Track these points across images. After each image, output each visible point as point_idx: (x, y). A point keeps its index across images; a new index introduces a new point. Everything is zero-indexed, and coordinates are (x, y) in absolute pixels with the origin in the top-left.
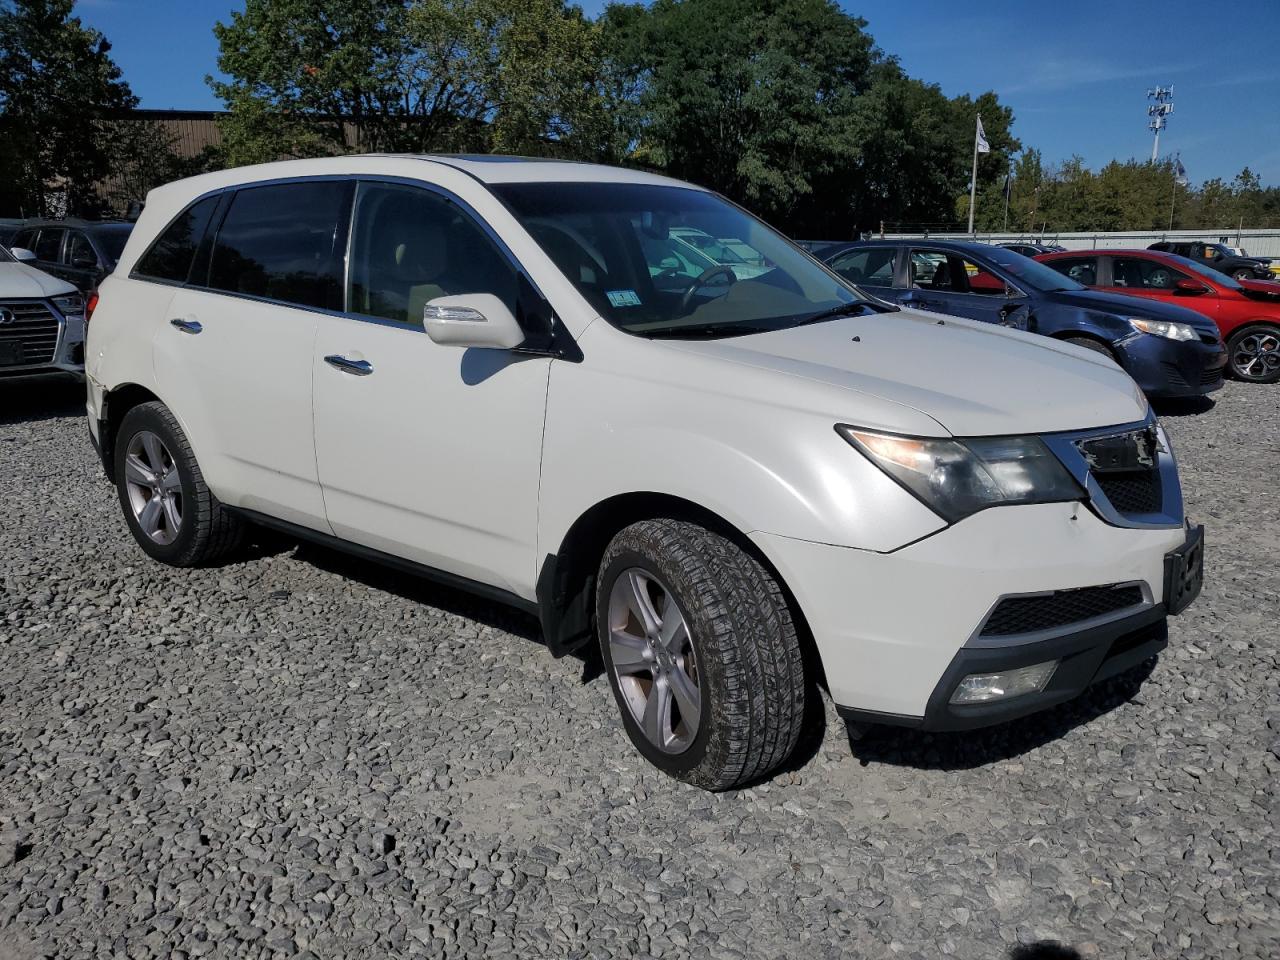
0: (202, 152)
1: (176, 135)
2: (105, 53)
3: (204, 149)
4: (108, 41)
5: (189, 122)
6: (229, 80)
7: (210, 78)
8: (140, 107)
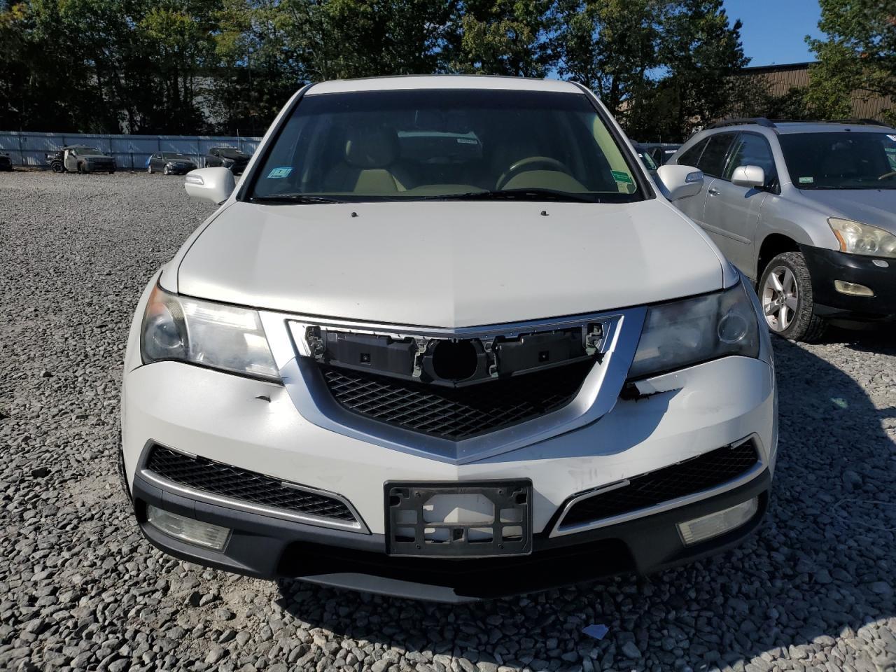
0: (788, 92)
1: (772, 82)
2: (738, 30)
3: (790, 90)
4: (741, 22)
5: (798, 71)
6: (824, 38)
7: (808, 37)
8: (751, 65)
